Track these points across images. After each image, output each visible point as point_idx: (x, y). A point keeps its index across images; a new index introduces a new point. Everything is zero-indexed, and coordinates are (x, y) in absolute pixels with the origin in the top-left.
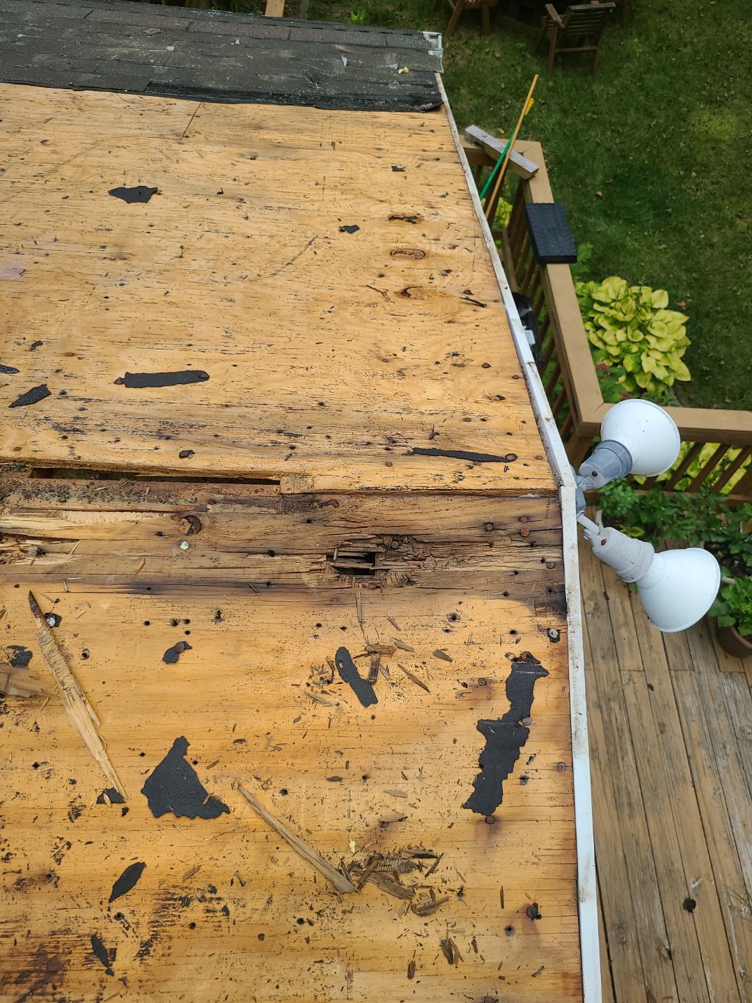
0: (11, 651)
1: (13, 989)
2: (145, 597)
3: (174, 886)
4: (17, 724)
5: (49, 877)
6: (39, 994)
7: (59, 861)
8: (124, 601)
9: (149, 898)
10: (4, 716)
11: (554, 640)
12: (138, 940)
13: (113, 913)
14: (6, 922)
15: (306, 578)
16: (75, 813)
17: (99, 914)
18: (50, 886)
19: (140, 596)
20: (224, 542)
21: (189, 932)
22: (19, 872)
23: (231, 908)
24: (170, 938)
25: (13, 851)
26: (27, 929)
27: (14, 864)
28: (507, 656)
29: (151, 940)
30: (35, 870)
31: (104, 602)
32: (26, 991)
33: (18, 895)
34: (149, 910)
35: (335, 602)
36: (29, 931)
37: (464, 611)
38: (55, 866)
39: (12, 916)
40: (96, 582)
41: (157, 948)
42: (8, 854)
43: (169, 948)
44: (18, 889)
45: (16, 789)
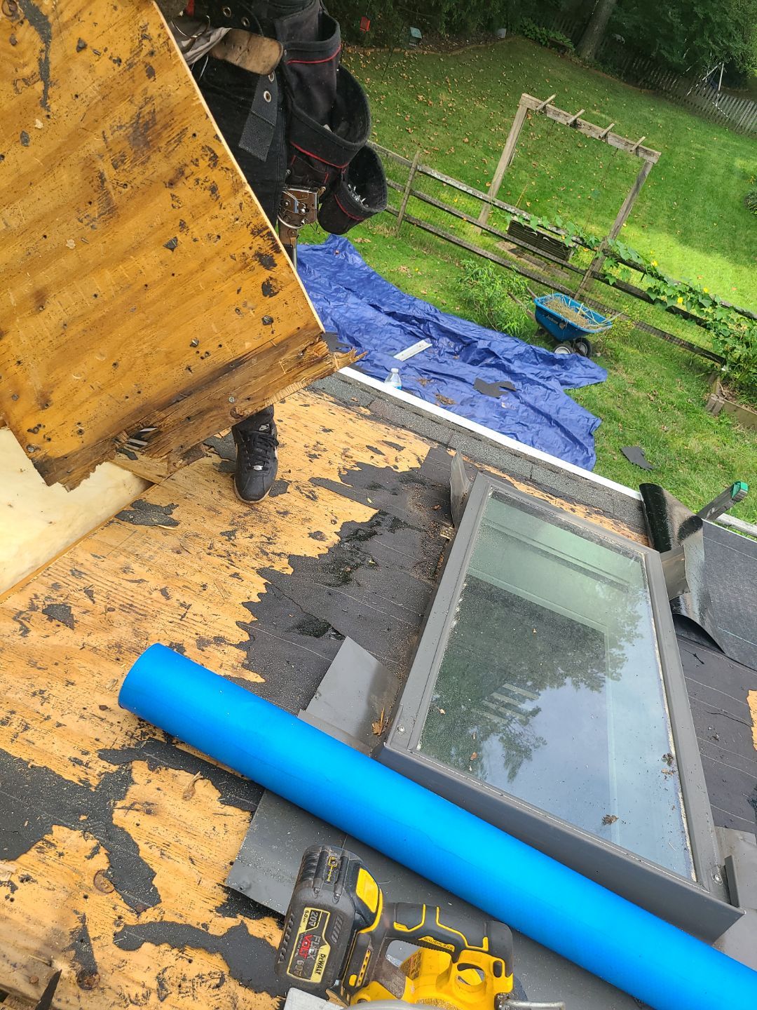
0: (276, 291)
1: (147, 118)
2: (231, 360)
3: (112, 217)
4: (244, 253)
5: (171, 184)
6: (133, 124)
7: (173, 196)
8: (240, 352)
9: (119, 204)
10: (253, 254)
11: (29, 446)
12: (108, 181)
13: (129, 186)
14: (174, 150)
15: (163, 415)
16: (183, 225)
17: (135, 182)
18: (167, 181)
19: (234, 359)
20: (215, 413)
21: (89, 200)
22: (186, 178)
23: (79, 224)
24: (95, 191)
25: (196, 187)
26: (162, 152)
27: (192, 180)
28: (44, 426)
29: (103, 184)
30: (180, 185)
31: (248, 346)
32: (140, 121)
33: (178, 166)
34: (114, 198)
35: (140, 410)
36: (160, 151)
37: (79, 438)
38: (173, 193)
39: (173, 154)
40: (259, 354)
41: (96, 182)
42: (198, 183)
43: (92, 186)
44: (180, 169)
45: (219, 219)
